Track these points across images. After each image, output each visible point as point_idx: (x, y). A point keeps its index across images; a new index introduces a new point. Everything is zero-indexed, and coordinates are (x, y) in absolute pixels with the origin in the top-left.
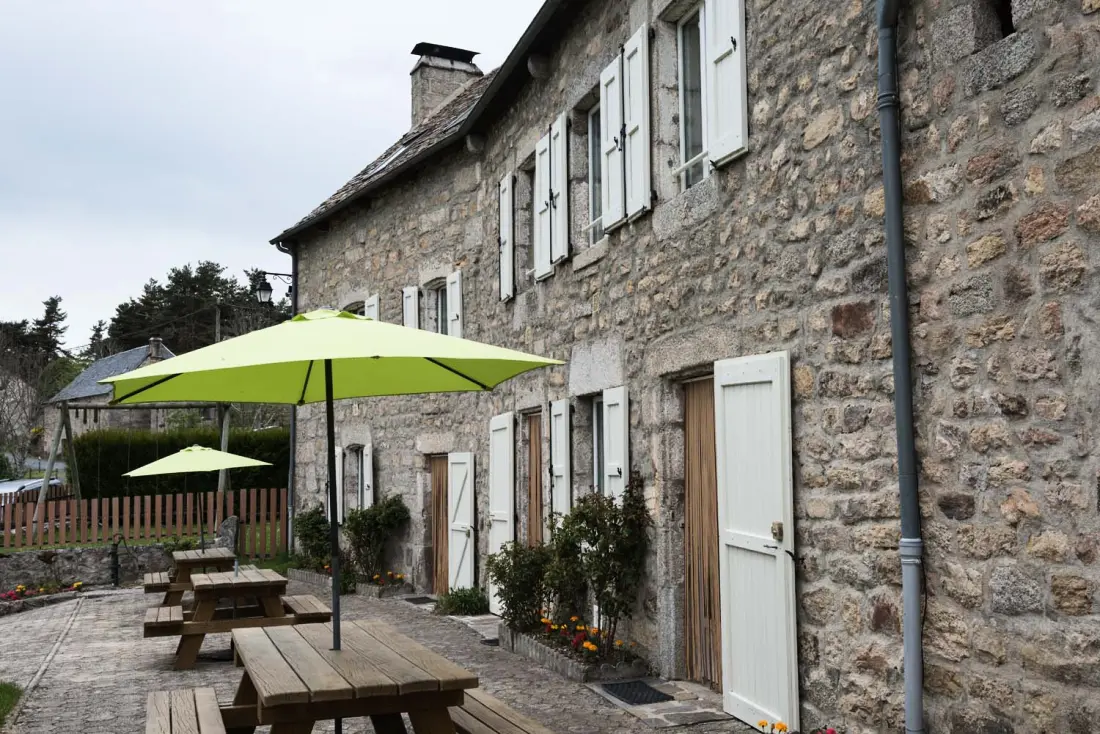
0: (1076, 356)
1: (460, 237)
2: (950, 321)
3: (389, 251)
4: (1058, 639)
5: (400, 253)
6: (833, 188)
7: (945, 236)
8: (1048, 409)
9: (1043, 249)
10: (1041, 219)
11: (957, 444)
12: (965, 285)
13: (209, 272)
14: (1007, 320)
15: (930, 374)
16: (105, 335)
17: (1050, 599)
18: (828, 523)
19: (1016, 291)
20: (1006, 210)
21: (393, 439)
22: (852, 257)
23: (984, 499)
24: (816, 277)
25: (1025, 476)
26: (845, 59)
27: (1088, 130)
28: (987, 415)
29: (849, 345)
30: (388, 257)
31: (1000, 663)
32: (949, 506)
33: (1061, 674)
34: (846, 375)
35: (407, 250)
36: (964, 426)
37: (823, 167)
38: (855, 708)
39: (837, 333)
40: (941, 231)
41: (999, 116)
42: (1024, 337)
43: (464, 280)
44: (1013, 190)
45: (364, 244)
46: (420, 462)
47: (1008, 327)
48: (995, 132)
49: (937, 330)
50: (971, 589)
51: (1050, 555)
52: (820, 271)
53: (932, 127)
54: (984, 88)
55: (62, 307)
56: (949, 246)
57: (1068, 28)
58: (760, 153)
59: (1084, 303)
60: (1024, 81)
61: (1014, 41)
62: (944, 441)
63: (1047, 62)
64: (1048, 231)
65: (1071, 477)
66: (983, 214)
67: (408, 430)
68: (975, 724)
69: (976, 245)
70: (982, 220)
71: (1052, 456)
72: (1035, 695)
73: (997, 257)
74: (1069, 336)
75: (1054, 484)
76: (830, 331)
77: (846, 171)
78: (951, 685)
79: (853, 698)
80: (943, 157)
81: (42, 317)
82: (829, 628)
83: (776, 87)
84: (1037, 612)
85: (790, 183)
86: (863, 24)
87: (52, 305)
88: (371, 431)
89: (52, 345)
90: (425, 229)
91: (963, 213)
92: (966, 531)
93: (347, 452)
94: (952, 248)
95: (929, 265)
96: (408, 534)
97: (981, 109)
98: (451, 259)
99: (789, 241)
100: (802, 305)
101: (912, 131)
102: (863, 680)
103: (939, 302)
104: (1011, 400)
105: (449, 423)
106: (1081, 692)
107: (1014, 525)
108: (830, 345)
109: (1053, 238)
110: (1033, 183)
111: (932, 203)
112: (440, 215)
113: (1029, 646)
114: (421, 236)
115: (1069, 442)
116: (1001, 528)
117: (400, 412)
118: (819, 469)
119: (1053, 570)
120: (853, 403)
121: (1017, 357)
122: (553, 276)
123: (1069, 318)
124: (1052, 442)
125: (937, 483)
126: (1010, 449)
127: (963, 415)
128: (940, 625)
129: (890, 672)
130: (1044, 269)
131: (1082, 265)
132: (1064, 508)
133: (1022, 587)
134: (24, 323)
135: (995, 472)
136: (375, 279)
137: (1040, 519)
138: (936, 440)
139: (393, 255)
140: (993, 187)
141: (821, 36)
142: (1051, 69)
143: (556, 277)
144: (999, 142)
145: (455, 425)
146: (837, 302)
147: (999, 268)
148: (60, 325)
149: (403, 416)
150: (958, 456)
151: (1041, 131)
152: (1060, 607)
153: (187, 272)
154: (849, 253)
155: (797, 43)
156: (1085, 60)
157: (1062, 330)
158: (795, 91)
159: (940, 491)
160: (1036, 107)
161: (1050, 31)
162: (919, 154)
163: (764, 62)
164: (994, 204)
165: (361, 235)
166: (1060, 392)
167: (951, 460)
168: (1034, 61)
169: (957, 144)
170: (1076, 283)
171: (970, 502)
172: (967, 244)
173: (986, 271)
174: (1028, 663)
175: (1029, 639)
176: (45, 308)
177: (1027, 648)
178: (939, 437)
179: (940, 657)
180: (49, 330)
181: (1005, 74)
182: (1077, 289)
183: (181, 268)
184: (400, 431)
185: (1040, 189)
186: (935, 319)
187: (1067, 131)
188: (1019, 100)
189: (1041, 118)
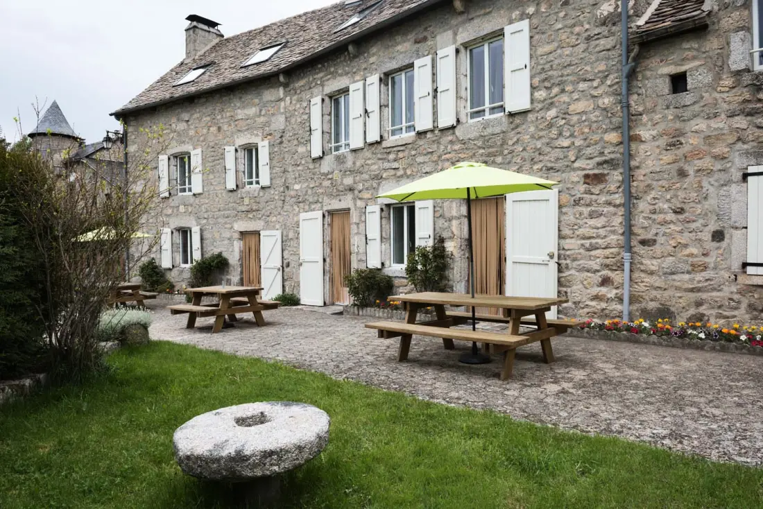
0: (707, 195)
1: (268, 124)
2: (650, 182)
3: (210, 127)
4: (692, 280)
5: (219, 129)
6: (586, 130)
7: (649, 153)
8: (694, 211)
9: (696, 162)
10: (697, 152)
11: (651, 222)
12: (658, 170)
14: (677, 183)
15: (637, 199)
17: (690, 268)
18: (577, 251)
19: (682, 174)
20: (679, 148)
21: (215, 224)
22: (596, 157)
23: (661, 239)
24: (573, 162)
25: (681, 232)
26: (595, 84)
27: (718, 128)
28: (666, 213)
29: (593, 188)
30: (209, 130)
31: (665, 289)
32: (643, 243)
33: (692, 290)
34: (591, 199)
35: (225, 127)
36: (654, 216)
37: (580, 122)
38: (588, 313)
39: (585, 183)
40: (647, 152)
41: (678, 117)
42: (685, 189)
43: (271, 146)
44: (684, 142)
45: (188, 121)
46: (237, 235)
47: (678, 185)
48: (675, 122)
49: (642, 185)
50: (653, 268)
51: (691, 255)
52: (576, 160)
53: (644, 116)
54: (671, 107)
56: (650, 157)
57: (711, 95)
58: (538, 111)
59: (710, 179)
60: (691, 108)
61: (687, 94)
62: (644, 221)
63: (702, 104)
64: (699, 156)
65: (701, 231)
66: (669, 148)
67: (226, 219)
68: (652, 310)
69: (665, 158)
70: (667, 150)
71: (693, 226)
72: (680, 297)
73: (674, 162)
74: (704, 190)
75: (694, 234)
76: (582, 183)
77: (594, 125)
78: (641, 299)
79: (586, 310)
80: (649, 126)
82: (574, 287)
83: (551, 87)
84: (683, 273)
85: (558, 125)
86: (606, 73)
88: (196, 220)
90: (240, 117)
91: (658, 147)
92: (652, 250)
93: (174, 231)
94: (652, 157)
95: (640, 163)
96: (228, 272)
97: (670, 114)
98: (260, 134)
99: (556, 148)
100: (564, 172)
101: (632, 115)
102: (593, 303)
103: (644, 175)
104: (678, 208)
105: (260, 216)
106: (700, 294)
107: (675, 247)
108: (582, 188)
109: (700, 159)
110: (692, 141)
111: (642, 141)
112: (252, 111)
113: (679, 283)
114: (236, 121)
115: (701, 221)
116: (670, 249)
117: (219, 210)
118: (572, 232)
119: (691, 259)
120: (593, 209)
121: (681, 194)
122: (362, 149)
123: (705, 184)
124: (694, 221)
125: (639, 235)
126: (674, 223)
127: (655, 213)
128: (636, 281)
129: (608, 299)
130: (696, 168)
131: (712, 168)
132: (698, 241)
133: (677, 266)
135: (668, 231)
136: (198, 141)
137: (687, 245)
138: (640, 221)
139: (214, 129)
140: (675, 139)
141: (581, 73)
142: (703, 106)
143: (365, 149)
144: (678, 125)
145: (264, 217)
146: (587, 172)
147: (676, 166)
149: (222, 213)
150: (650, 226)
151: (697, 125)
152: (693, 270)
154: (595, 155)
155: (565, 73)
156: (718, 106)
157: (702, 187)
158: (563, 91)
159: (639, 238)
160: (695, 117)
161: (704, 94)
162: (636, 124)
163: (543, 76)
164: (674, 145)
165: (185, 116)
166: (699, 206)
167: (646, 227)
168: (695, 103)
169: (656, 123)
170: (709, 173)
171: (655, 241)
172: (661, 157)
173: (669, 166)
174: (677, 288)
175: (679, 281)
177: (678, 284)
178: (641, 220)
179: (635, 291)
181: (682, 104)
182: (710, 175)
184: (220, 220)
185: (696, 143)
186: (641, 181)
187: (709, 127)
188: (687, 114)
189: (698, 120)
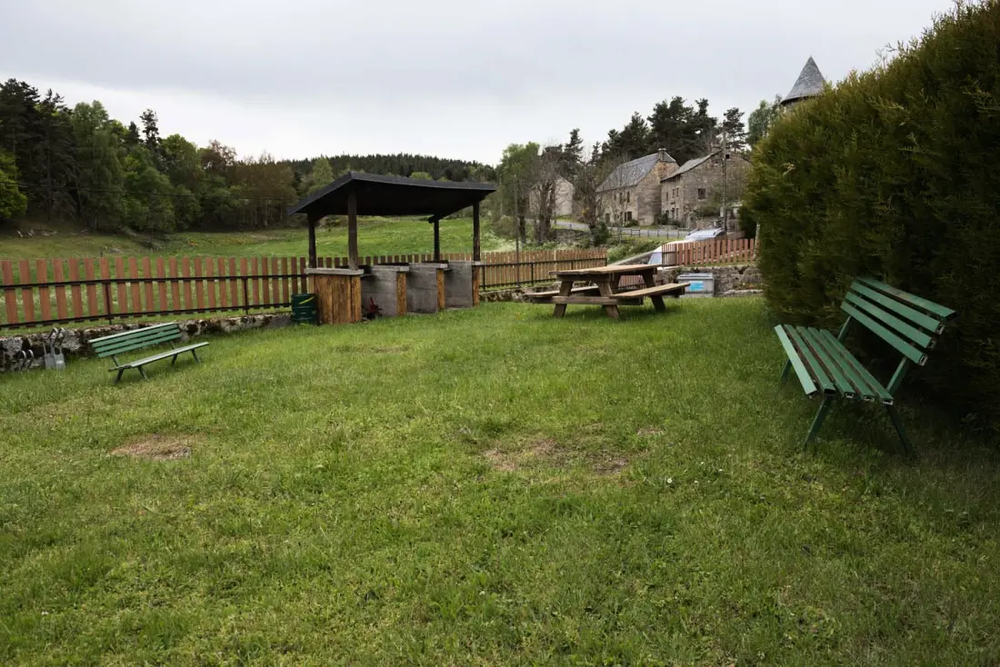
13: (677, 103)
16: (600, 151)
55: (580, 135)
81: (569, 142)
87: (575, 134)
89: (575, 158)
134: (561, 146)
148: (580, 146)
153: (665, 105)
176: (570, 136)
180: (573, 150)
183: (661, 103)
